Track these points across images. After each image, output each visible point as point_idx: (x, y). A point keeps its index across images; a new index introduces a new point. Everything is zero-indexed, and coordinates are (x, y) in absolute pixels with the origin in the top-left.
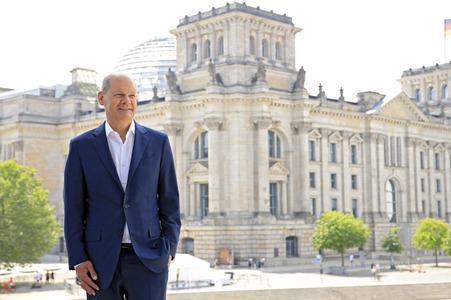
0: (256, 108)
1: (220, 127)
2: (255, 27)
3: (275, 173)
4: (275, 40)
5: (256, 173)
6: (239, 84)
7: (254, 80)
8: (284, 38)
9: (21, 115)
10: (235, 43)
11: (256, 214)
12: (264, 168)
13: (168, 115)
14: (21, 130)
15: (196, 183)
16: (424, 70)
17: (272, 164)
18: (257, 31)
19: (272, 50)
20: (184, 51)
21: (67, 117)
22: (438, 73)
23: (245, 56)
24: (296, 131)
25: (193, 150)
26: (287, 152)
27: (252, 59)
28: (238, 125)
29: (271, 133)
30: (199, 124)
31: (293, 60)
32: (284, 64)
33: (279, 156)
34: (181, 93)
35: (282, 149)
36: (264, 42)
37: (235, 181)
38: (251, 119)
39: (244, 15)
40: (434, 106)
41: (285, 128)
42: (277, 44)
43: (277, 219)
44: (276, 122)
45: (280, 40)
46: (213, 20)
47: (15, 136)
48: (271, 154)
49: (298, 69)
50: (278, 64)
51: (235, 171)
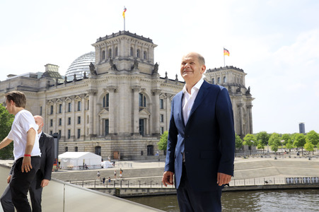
0: (133, 82)
1: (115, 91)
2: (134, 43)
3: (143, 114)
4: (143, 50)
5: (133, 114)
6: (125, 70)
7: (132, 68)
8: (148, 49)
9: (18, 87)
10: (123, 50)
11: (132, 134)
12: (137, 111)
13: (90, 85)
15: (103, 119)
16: (216, 70)
17: (141, 110)
18: (134, 45)
19: (142, 55)
20: (99, 54)
21: (42, 88)
22: (221, 71)
23: (128, 56)
24: (154, 94)
25: (102, 103)
26: (149, 104)
27: (132, 58)
28: (124, 90)
29: (141, 94)
30: (105, 89)
31: (153, 60)
32: (148, 62)
33: (145, 106)
35: (147, 103)
36: (138, 51)
37: (122, 117)
38: (131, 87)
39: (128, 37)
41: (148, 92)
42: (145, 53)
43: (143, 136)
44: (143, 89)
45: (146, 50)
46: (112, 39)
48: (141, 105)
50: (145, 61)
51: (122, 112)
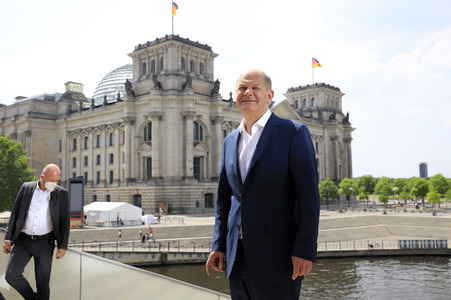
0: (185, 106)
1: (160, 118)
2: (186, 52)
3: (198, 150)
4: (199, 61)
5: (184, 150)
6: (173, 89)
7: (184, 86)
8: (205, 60)
9: (29, 113)
10: (171, 61)
11: (184, 178)
12: (190, 147)
13: (126, 110)
14: (30, 123)
15: (144, 157)
16: (301, 88)
17: (195, 144)
18: (187, 55)
19: (197, 68)
20: (138, 68)
21: (62, 115)
22: (309, 90)
23: (178, 70)
24: (213, 122)
25: (143, 135)
26: (207, 137)
27: (183, 73)
28: (172, 117)
29: (196, 123)
30: (146, 117)
31: (212, 75)
32: (206, 78)
33: (201, 139)
34: (135, 96)
35: (204, 135)
36: (192, 62)
37: (170, 155)
38: (181, 113)
39: (178, 43)
40: (306, 112)
41: (206, 120)
42: (201, 65)
43: (199, 181)
44: (199, 116)
45: (203, 61)
46: (156, 46)
47: (25, 127)
48: (196, 137)
49: (215, 80)
50: (201, 77)
51: (170, 147)
